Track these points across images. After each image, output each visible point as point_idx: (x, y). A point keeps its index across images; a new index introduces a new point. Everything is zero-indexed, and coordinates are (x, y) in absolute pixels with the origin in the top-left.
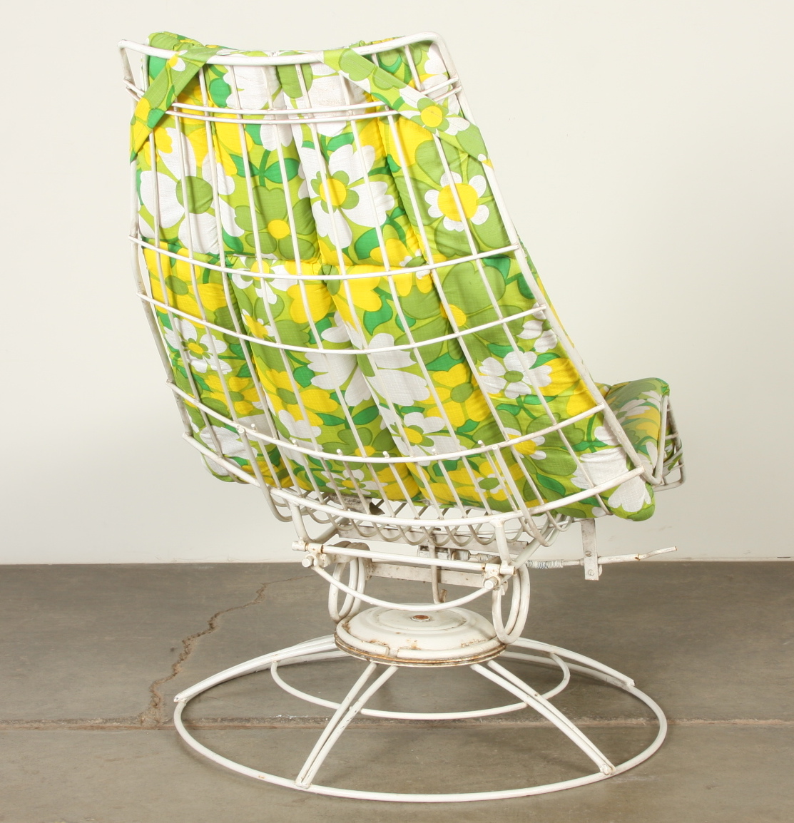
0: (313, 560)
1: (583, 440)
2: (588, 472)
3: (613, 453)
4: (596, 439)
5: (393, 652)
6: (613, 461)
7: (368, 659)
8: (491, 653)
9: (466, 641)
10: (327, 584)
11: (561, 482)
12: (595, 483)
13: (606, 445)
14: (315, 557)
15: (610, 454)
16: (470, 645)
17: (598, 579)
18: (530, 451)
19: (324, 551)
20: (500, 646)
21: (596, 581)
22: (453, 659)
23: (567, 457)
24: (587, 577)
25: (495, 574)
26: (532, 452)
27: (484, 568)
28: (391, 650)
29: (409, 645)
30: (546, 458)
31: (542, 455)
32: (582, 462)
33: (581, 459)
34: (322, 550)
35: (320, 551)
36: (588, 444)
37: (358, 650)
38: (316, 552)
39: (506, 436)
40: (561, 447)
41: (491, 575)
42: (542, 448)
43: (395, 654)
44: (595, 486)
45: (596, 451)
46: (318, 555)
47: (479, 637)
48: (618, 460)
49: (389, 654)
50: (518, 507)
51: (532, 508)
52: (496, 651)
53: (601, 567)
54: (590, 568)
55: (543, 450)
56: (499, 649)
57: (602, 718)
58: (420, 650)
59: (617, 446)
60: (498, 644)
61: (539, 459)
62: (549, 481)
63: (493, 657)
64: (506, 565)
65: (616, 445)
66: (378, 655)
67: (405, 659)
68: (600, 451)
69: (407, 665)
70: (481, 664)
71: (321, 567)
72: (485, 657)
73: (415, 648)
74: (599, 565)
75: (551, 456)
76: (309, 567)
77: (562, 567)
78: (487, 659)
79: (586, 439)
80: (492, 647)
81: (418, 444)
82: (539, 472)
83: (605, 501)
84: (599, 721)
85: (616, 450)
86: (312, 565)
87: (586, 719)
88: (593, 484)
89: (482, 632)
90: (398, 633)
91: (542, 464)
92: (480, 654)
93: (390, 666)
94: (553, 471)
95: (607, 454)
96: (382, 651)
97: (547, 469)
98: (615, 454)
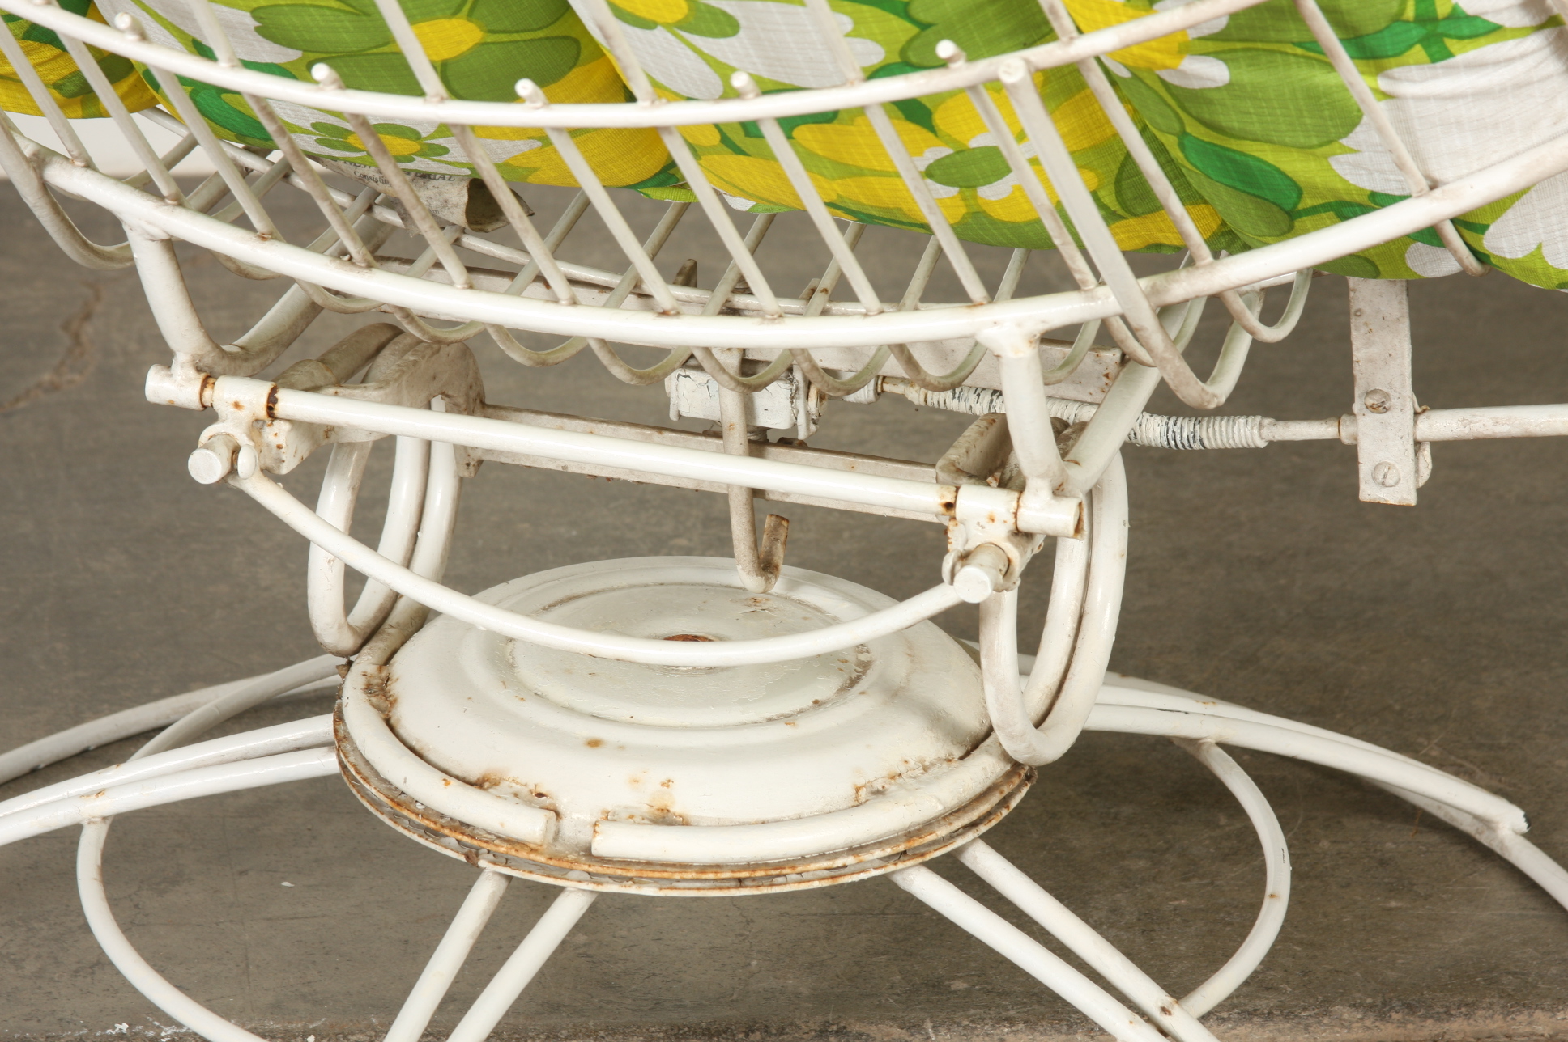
0: (236, 451)
1: (1398, 18)
2: (1407, 131)
3: (1523, 56)
4: (1455, 8)
5: (575, 827)
6: (1519, 86)
7: (472, 856)
8: (973, 815)
9: (874, 772)
10: (298, 547)
11: (1285, 167)
12: (1437, 175)
13: (1496, 28)
14: (243, 440)
15: (1510, 60)
16: (892, 788)
17: (1411, 499)
18: (1158, 57)
19: (281, 409)
20: (1008, 776)
21: (1406, 509)
22: (823, 855)
23: (1321, 78)
24: (1369, 492)
25: (999, 534)
26: (1169, 61)
27: (949, 506)
28: (565, 823)
29: (641, 800)
30: (1229, 86)
31: (1212, 72)
32: (1387, 96)
33: (1382, 84)
34: (270, 409)
35: (262, 413)
36: (1417, 32)
37: (428, 813)
38: (245, 415)
39: (1063, 23)
40: (1300, 45)
41: (977, 538)
42: (1211, 46)
43: (584, 836)
44: (1434, 185)
45: (1450, 55)
46: (256, 427)
47: (926, 745)
48: (1542, 80)
49: (557, 833)
50: (1097, 274)
51: (1158, 279)
52: (996, 798)
53: (1426, 452)
54: (1381, 456)
55: (1217, 54)
56: (1007, 790)
57: (1410, 1008)
58: (685, 823)
59: (1539, 28)
60: (1001, 768)
61: (1196, 85)
62: (1233, 161)
63: (983, 829)
64: (1045, 494)
65: (1537, 21)
66: (510, 841)
67: (626, 863)
68: (1466, 53)
69: (633, 890)
70: (936, 866)
71: (268, 472)
72: (953, 836)
73: (663, 818)
74: (1418, 444)
75: (1249, 76)
76: (224, 480)
77: (1262, 444)
78: (959, 842)
79: (1410, 13)
80: (979, 788)
81: (668, 27)
82: (1193, 129)
83: (1470, 236)
84: (1403, 1023)
85: (1536, 41)
86: (233, 471)
87: (1347, 1014)
88: (1427, 177)
89: (937, 720)
90: (594, 743)
91: (1210, 102)
92: (929, 825)
93: (561, 889)
94: (1257, 128)
95: (1497, 63)
96: (528, 825)
97: (1232, 121)
98: (1530, 61)
